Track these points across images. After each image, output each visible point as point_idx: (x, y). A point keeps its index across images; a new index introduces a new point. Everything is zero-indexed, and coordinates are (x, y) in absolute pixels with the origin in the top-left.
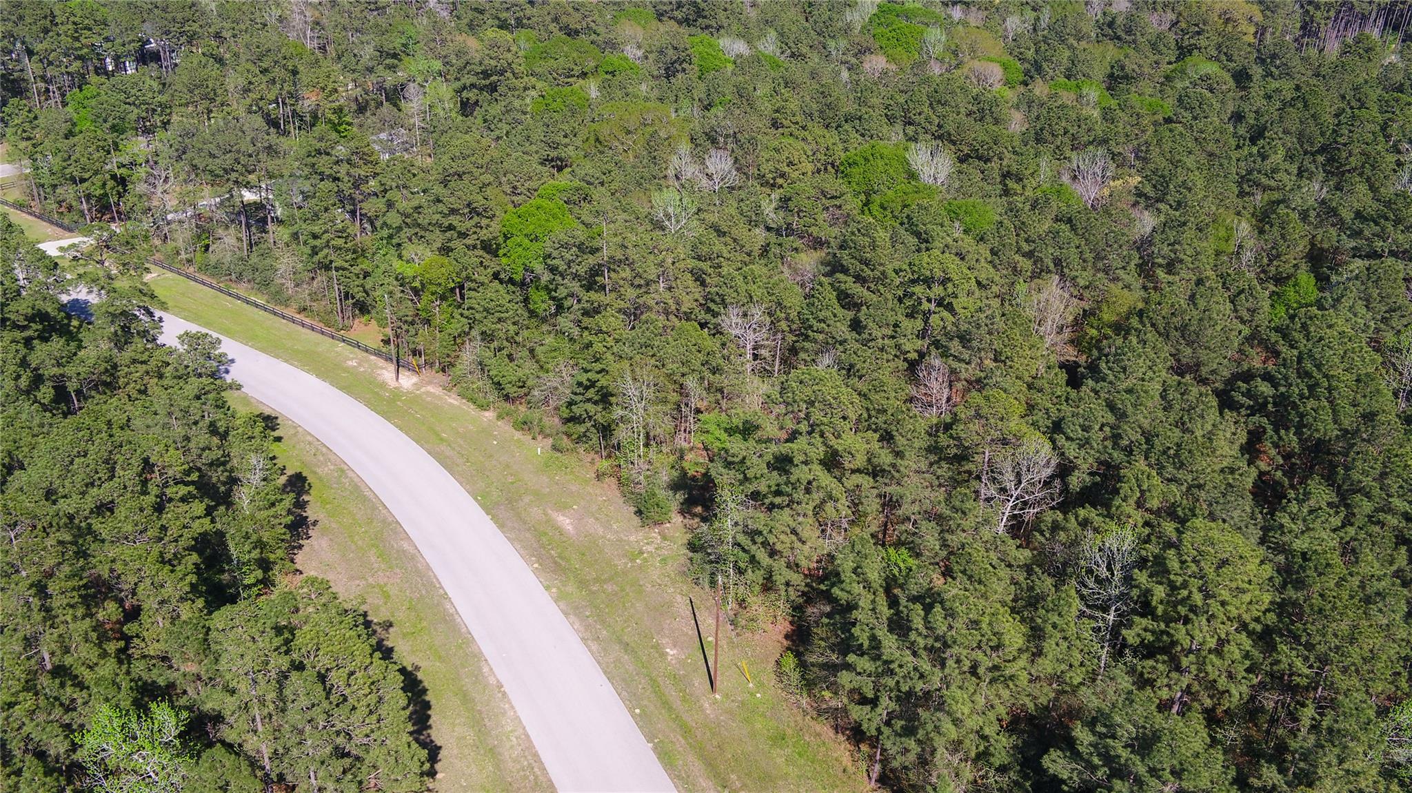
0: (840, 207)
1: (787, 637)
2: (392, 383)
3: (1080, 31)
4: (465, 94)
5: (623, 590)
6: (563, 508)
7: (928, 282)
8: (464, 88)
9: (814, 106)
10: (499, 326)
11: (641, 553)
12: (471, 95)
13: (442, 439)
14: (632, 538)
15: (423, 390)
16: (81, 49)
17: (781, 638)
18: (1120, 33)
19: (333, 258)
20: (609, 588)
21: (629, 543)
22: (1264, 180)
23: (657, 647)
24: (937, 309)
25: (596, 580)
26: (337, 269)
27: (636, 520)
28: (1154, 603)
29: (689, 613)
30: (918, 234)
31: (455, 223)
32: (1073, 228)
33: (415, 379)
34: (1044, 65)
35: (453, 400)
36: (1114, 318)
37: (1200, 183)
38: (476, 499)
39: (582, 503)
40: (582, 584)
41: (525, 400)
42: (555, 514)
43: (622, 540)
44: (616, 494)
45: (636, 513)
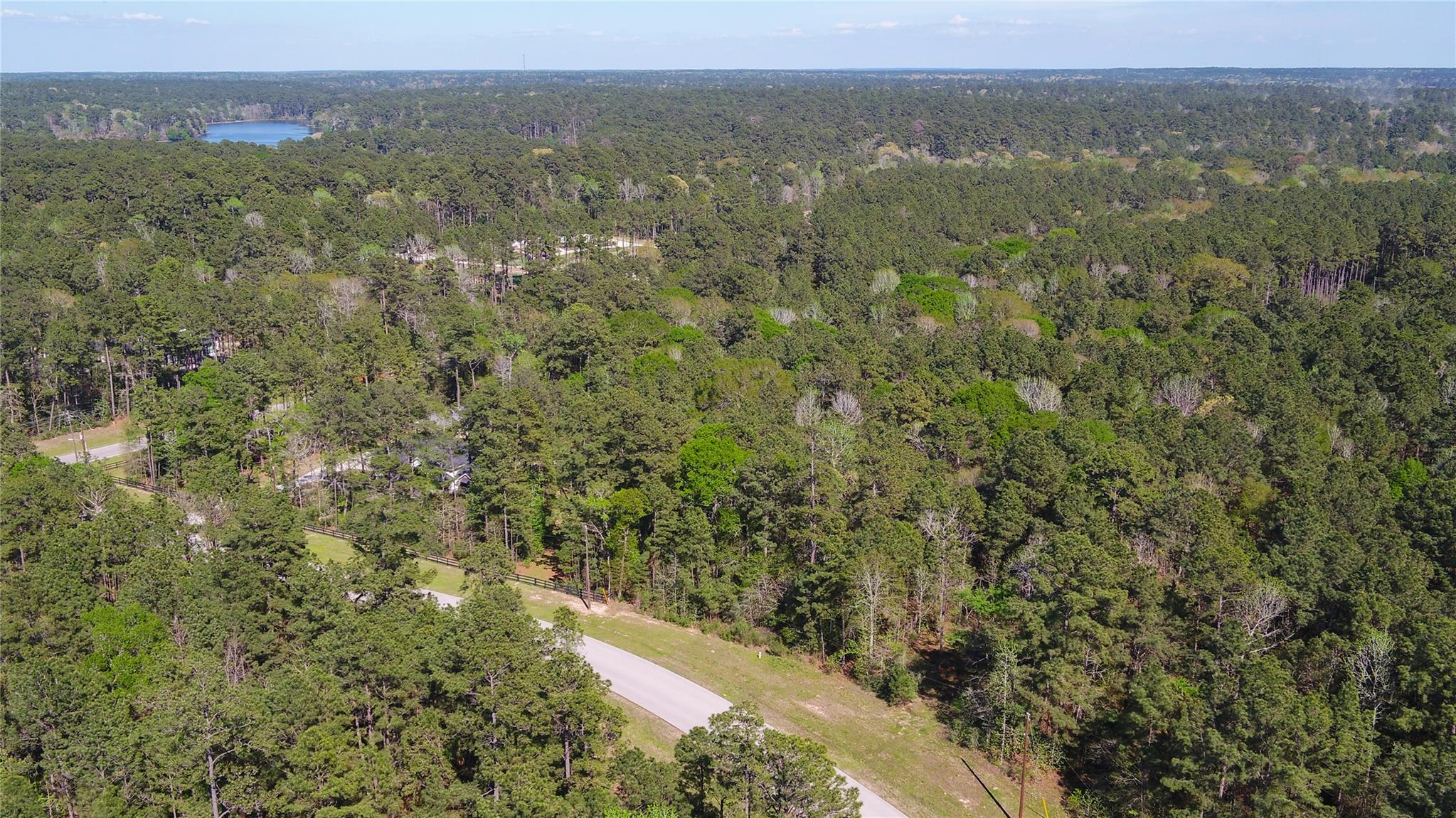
0: (975, 432)
1: (1060, 784)
2: (586, 612)
3: (1094, 291)
4: (551, 364)
5: (897, 757)
6: (807, 698)
7: (1111, 475)
8: (549, 358)
9: (894, 358)
10: (697, 546)
11: (899, 727)
12: (557, 364)
13: (659, 653)
14: (885, 716)
15: (618, 615)
16: (161, 339)
17: (1056, 785)
18: (1132, 291)
19: (505, 501)
20: (883, 756)
21: (883, 720)
22: (1331, 397)
23: (949, 798)
24: (1121, 499)
25: (869, 751)
26: (509, 513)
27: (882, 703)
28: (1420, 692)
29: (966, 769)
30: (1064, 448)
31: (643, 458)
32: (1206, 433)
33: (604, 607)
34: (1077, 318)
35: (651, 621)
36: (1256, 506)
37: (1291, 395)
38: (722, 696)
39: (823, 693)
40: (856, 755)
41: (725, 615)
42: (802, 704)
43: (876, 719)
44: (849, 683)
45: (878, 697)
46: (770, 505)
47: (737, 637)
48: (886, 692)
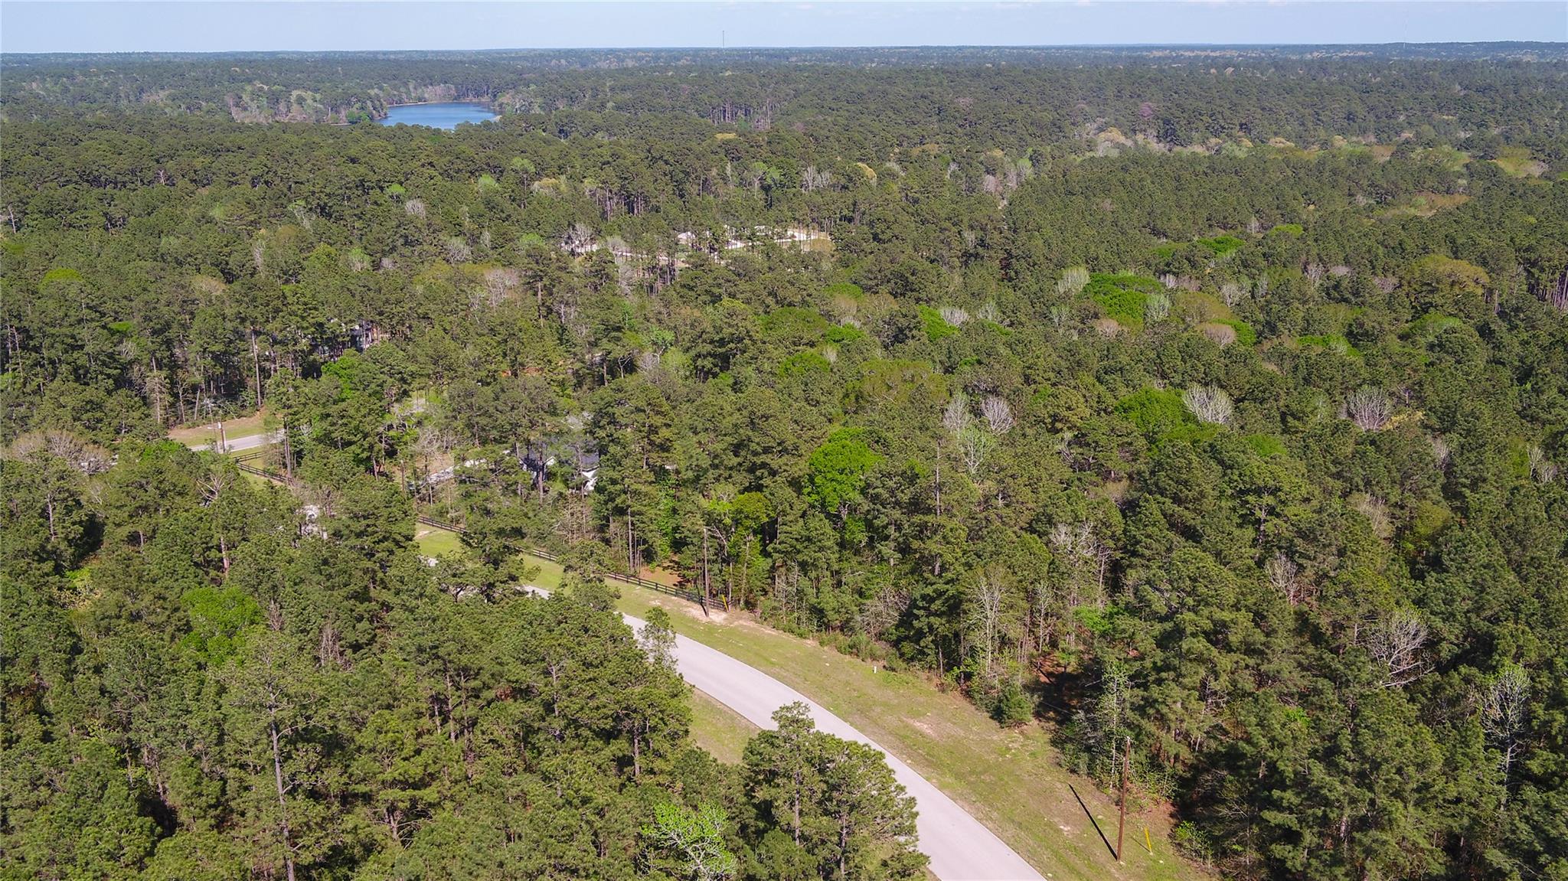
0: (1131, 444)
1: (1172, 815)
2: (703, 618)
3: (1304, 295)
4: (699, 362)
5: (1002, 780)
6: (917, 715)
7: (1258, 492)
8: (699, 356)
9: (1063, 363)
10: (819, 555)
11: (1009, 749)
12: (706, 362)
13: (772, 663)
14: (995, 738)
15: (736, 623)
17: (1167, 816)
18: (1347, 295)
19: (629, 502)
20: (985, 777)
21: (993, 741)
23: (1049, 824)
24: (1268, 518)
25: (972, 773)
26: (633, 514)
27: (995, 724)
28: (1554, 733)
29: (1072, 796)
30: (1221, 462)
31: (768, 461)
33: (724, 615)
34: (1279, 324)
35: (768, 631)
36: (1430, 532)
37: (1487, 412)
38: (829, 710)
39: (935, 711)
40: (959, 776)
41: (845, 627)
42: (911, 721)
43: (985, 740)
44: (965, 703)
45: (992, 717)
46: (896, 514)
47: (854, 650)
48: (999, 714)
